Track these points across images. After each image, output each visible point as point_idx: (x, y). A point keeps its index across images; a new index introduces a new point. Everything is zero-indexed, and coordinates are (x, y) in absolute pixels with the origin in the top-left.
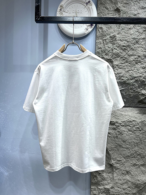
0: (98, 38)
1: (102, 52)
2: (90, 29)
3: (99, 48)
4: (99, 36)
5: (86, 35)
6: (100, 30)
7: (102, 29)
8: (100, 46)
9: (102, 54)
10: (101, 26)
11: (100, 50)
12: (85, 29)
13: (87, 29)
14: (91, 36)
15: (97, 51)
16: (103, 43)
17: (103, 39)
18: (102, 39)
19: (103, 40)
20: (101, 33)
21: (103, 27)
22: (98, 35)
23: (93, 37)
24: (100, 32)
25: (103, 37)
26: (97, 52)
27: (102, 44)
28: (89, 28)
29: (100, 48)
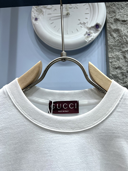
0: (111, 48)
1: (123, 75)
2: (94, 35)
3: (116, 68)
4: (113, 45)
5: (87, 44)
6: (115, 35)
7: (119, 33)
8: (117, 64)
9: (123, 79)
10: (115, 27)
11: (119, 71)
12: (85, 35)
13: (89, 35)
14: (97, 47)
15: (113, 73)
16: (123, 58)
17: (124, 50)
18: (120, 50)
19: (123, 52)
20: (117, 38)
21: (119, 28)
22: (110, 43)
23: (100, 48)
24: (114, 38)
25: (123, 47)
26: (113, 75)
27: (120, 60)
28: (92, 31)
29: (119, 68)
